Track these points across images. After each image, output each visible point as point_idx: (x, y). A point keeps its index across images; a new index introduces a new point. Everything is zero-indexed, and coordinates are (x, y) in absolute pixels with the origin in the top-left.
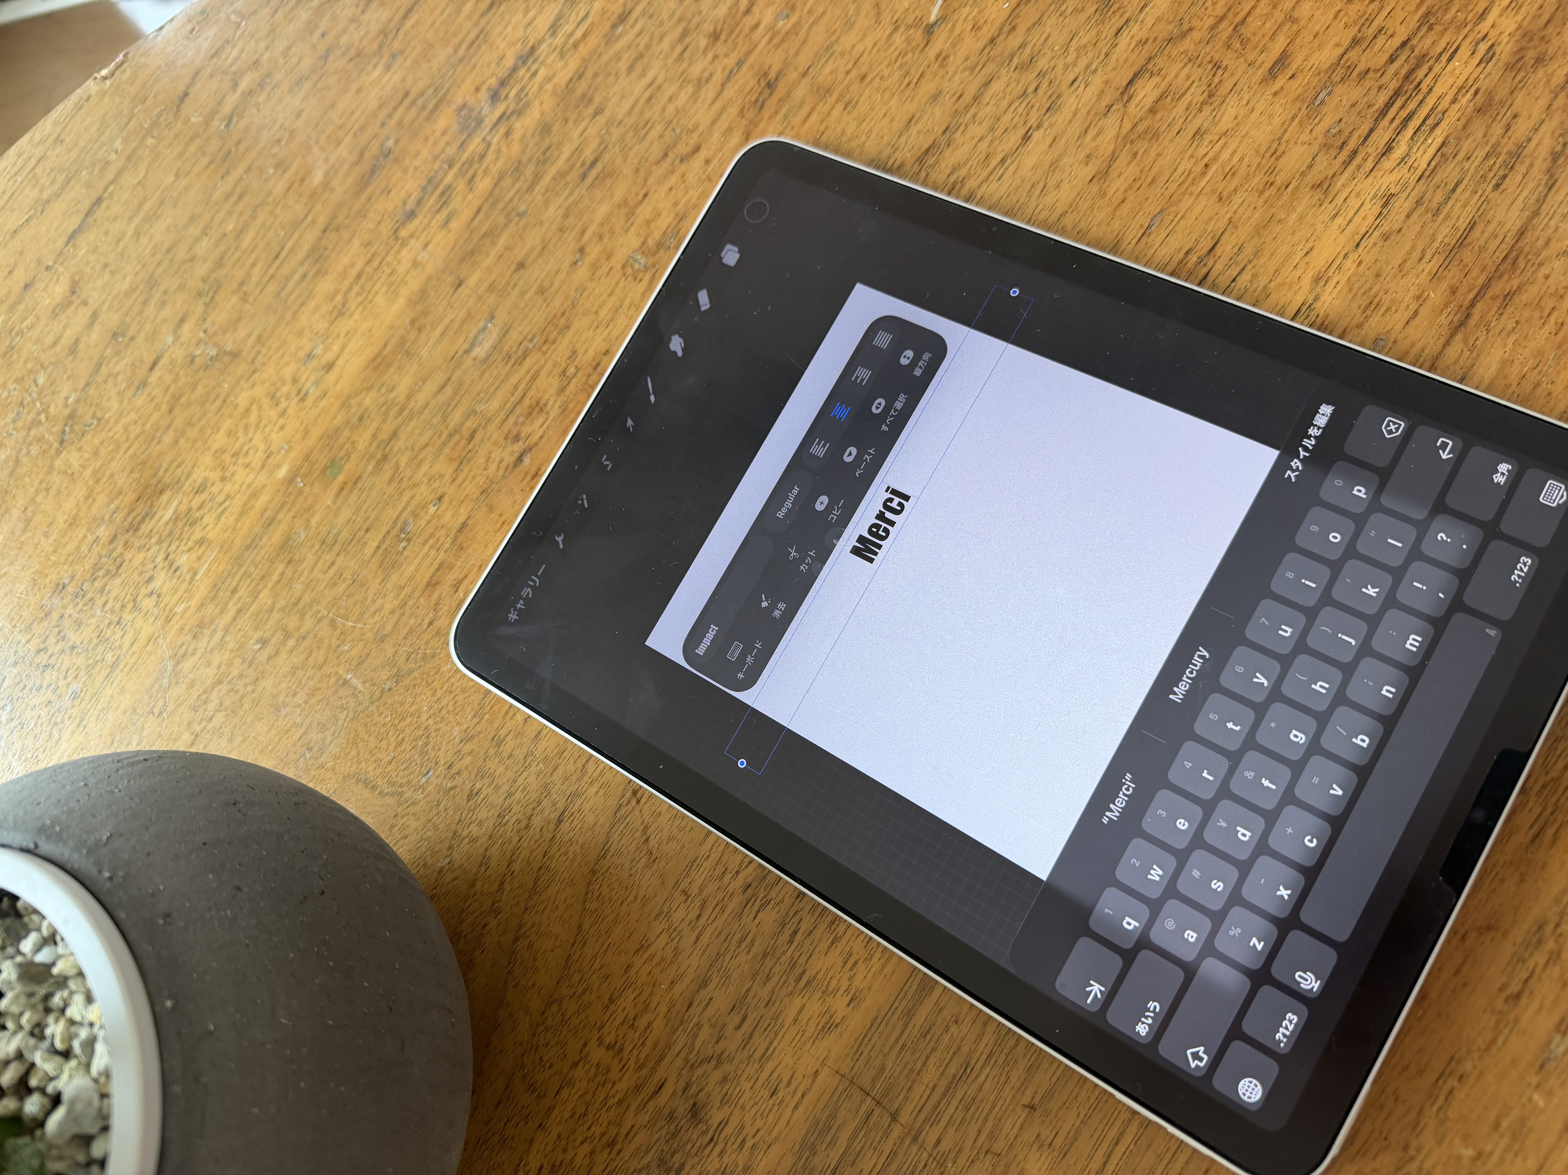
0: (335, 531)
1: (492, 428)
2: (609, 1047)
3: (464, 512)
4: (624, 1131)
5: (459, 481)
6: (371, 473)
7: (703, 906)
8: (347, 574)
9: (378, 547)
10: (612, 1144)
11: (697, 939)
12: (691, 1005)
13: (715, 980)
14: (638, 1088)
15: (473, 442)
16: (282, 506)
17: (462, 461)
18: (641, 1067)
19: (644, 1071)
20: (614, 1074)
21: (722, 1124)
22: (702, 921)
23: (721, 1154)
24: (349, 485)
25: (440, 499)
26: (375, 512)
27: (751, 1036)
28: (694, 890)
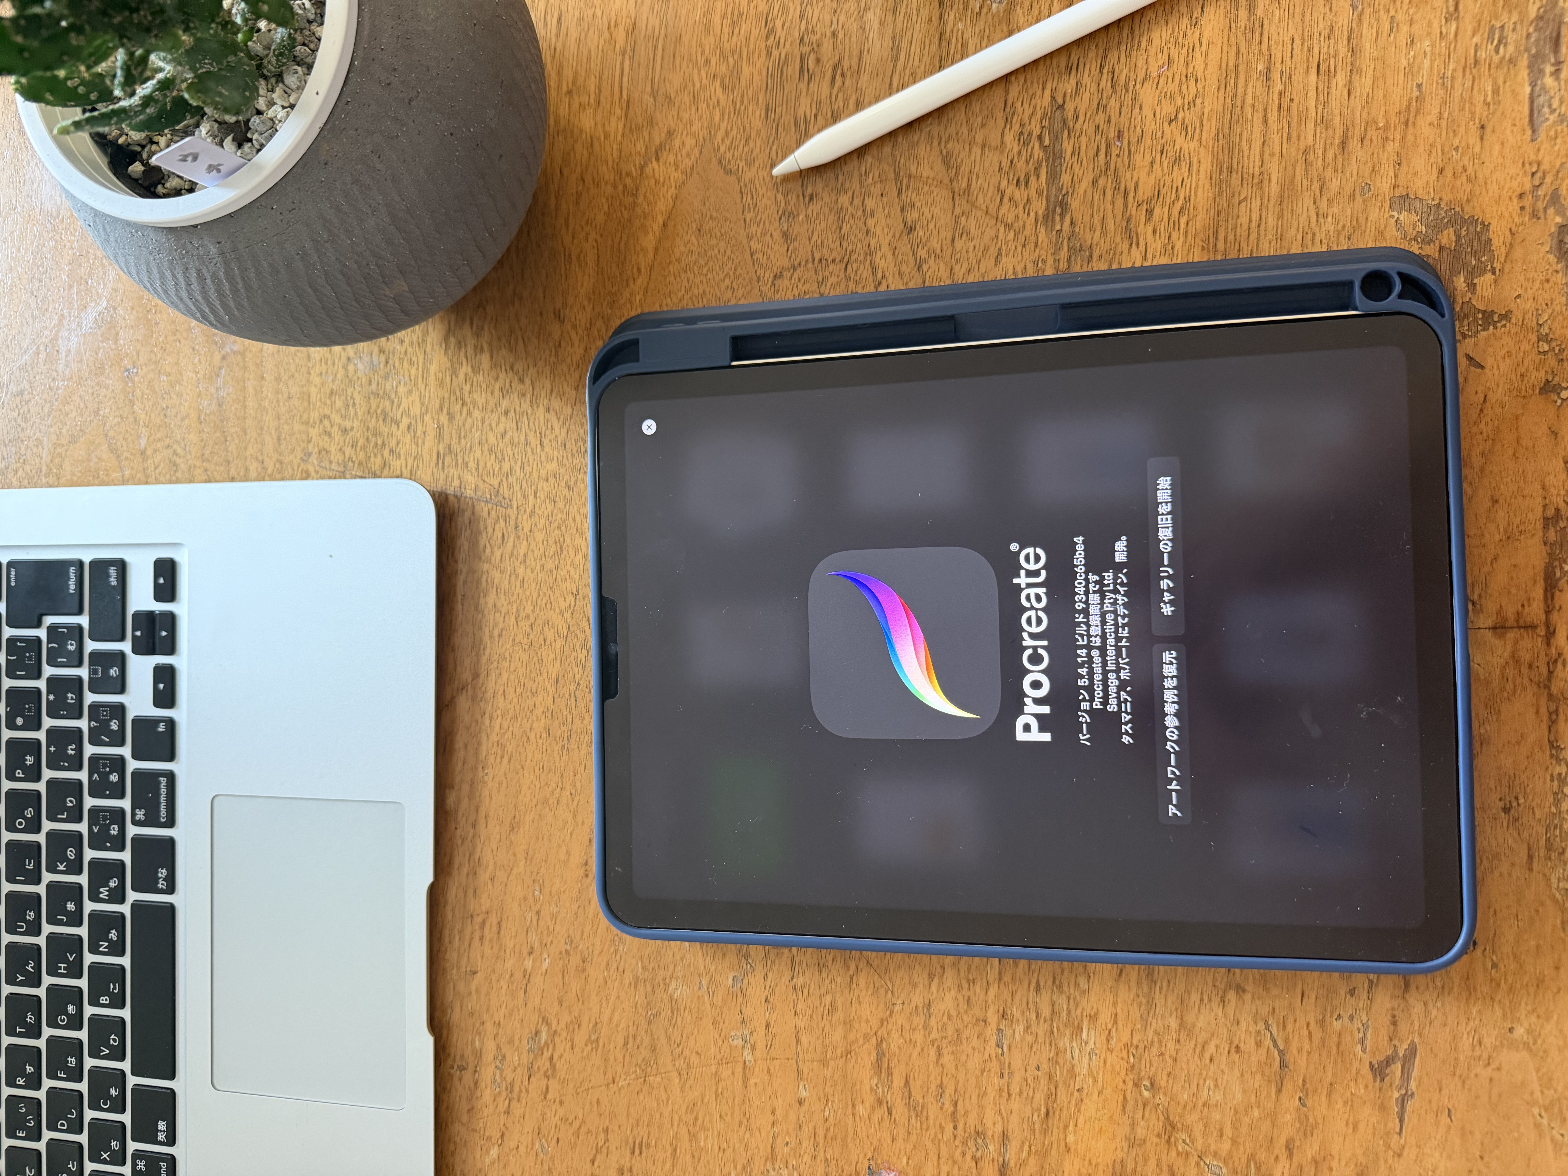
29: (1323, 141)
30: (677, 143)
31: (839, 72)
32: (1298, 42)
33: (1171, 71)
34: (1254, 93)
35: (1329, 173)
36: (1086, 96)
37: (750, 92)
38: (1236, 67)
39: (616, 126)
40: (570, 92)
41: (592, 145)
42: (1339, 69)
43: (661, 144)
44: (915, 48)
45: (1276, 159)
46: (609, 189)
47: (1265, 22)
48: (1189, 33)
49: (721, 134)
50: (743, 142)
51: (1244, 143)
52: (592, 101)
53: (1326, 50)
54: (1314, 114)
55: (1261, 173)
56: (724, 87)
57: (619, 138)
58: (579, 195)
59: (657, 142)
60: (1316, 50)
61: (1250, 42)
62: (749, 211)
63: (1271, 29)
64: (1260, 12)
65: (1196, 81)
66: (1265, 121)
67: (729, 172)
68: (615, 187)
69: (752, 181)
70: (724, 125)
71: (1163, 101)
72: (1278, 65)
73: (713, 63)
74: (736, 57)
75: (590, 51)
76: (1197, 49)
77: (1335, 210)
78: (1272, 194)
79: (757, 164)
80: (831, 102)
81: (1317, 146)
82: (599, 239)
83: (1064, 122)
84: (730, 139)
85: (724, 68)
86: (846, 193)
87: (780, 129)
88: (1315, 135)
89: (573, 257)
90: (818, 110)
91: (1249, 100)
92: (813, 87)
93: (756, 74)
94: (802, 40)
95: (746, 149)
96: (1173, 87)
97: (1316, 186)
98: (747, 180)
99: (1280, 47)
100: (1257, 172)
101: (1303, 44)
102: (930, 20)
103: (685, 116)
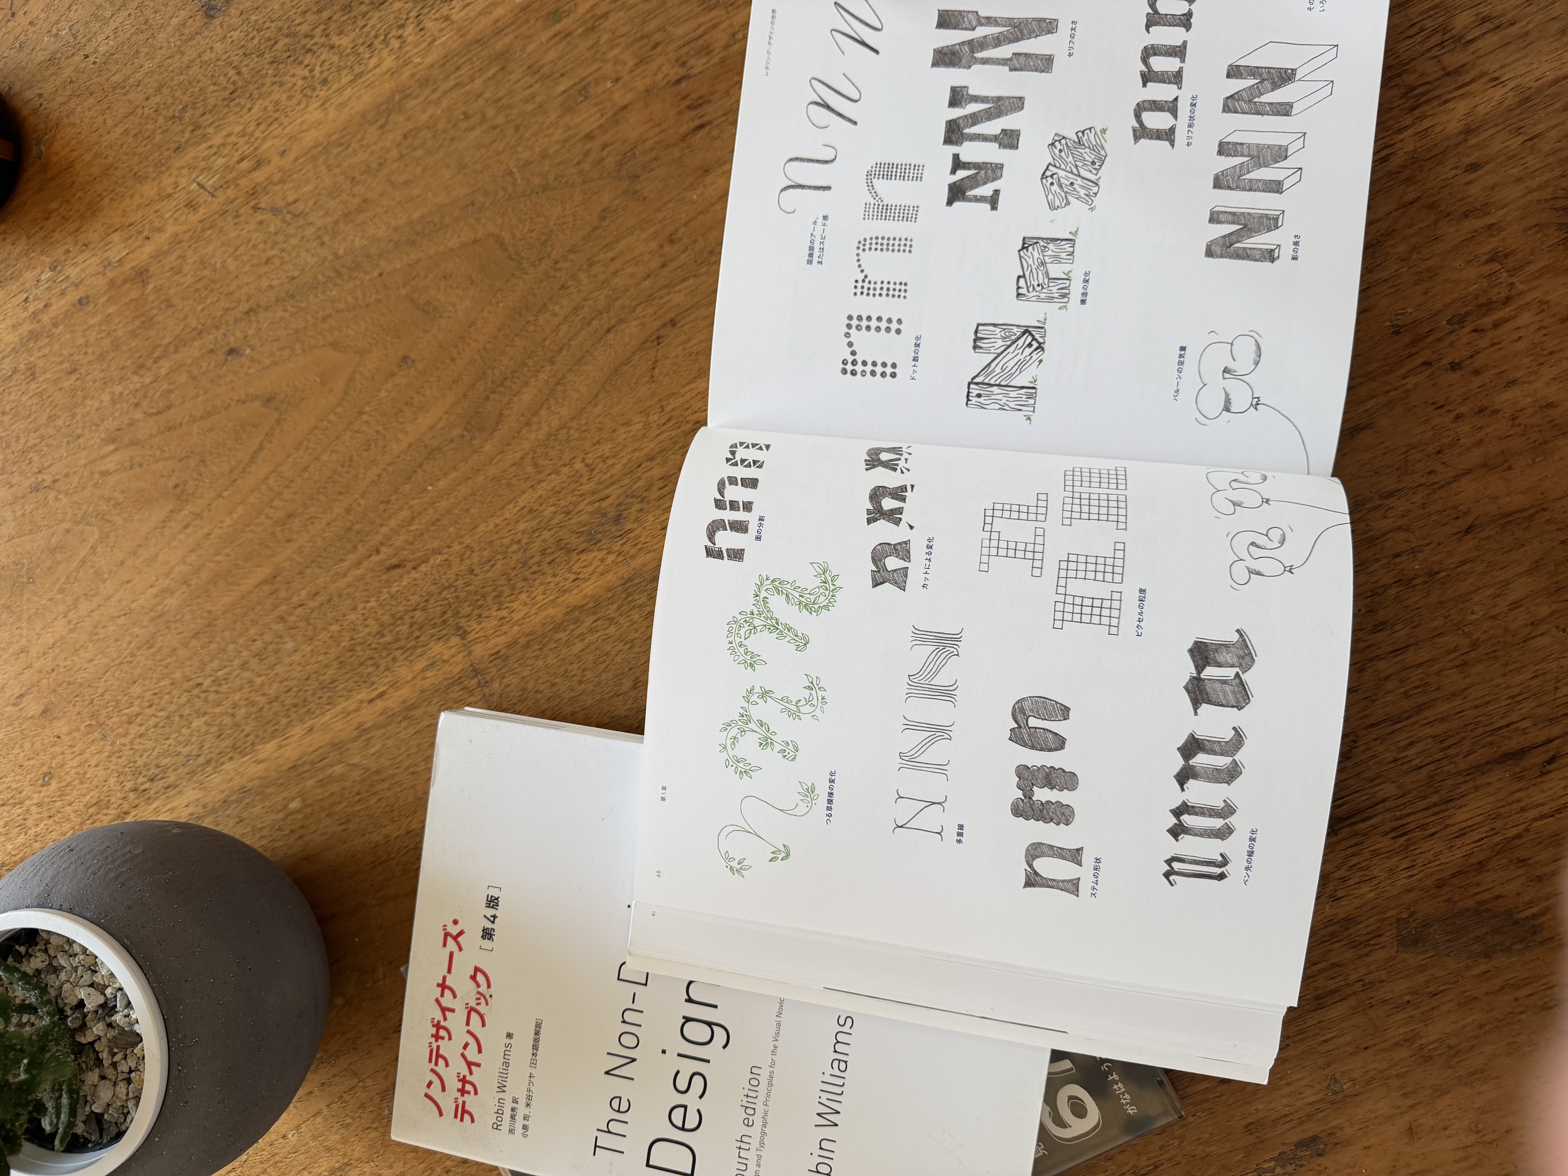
0: (540, 63)
1: (671, 47)
2: (587, 465)
3: (629, 97)
4: (577, 510)
5: (635, 73)
6: (579, 35)
7: (669, 420)
8: (538, 99)
9: (565, 92)
10: (568, 513)
11: (659, 435)
12: (640, 466)
13: (659, 460)
14: (593, 493)
15: (654, 51)
16: (511, 24)
17: (642, 61)
18: (599, 483)
19: (600, 487)
20: (584, 480)
21: (630, 531)
22: (665, 427)
23: (622, 544)
24: (562, 35)
25: (617, 80)
26: (571, 65)
27: (665, 496)
28: (668, 409)
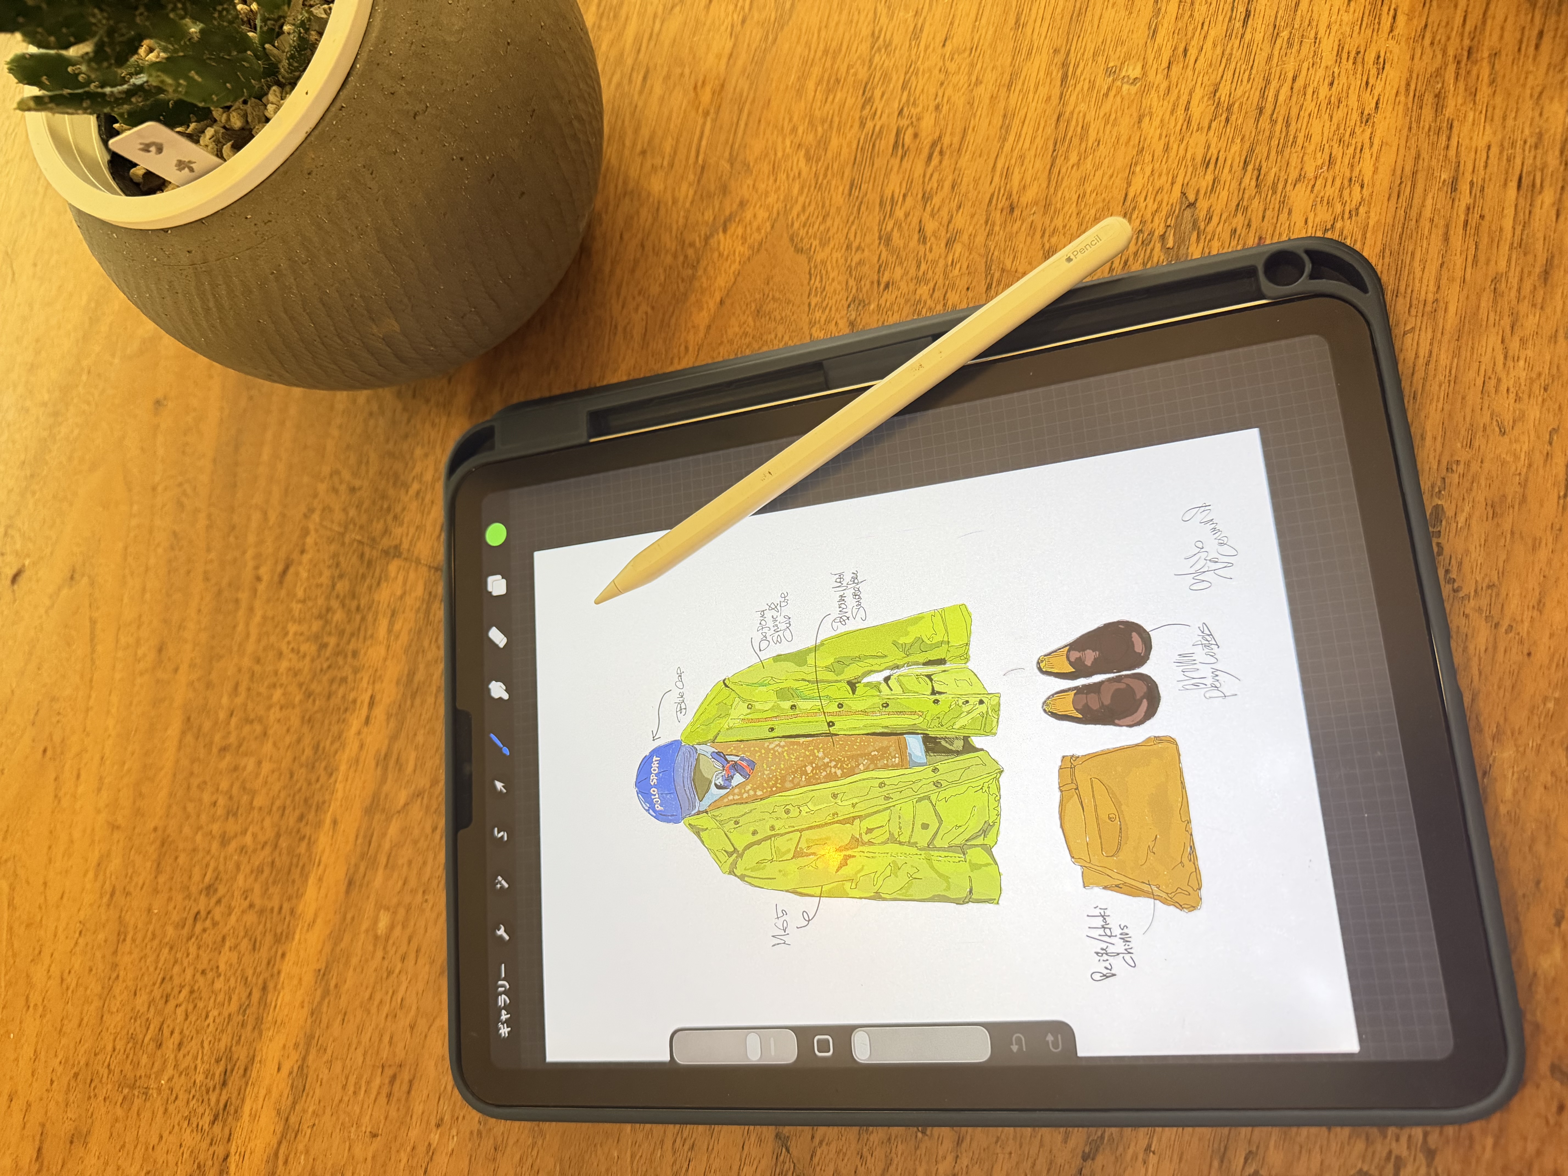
29: (1519, 269)
30: (749, 215)
31: (938, 149)
32: (1495, 150)
33: (1331, 173)
34: (1434, 204)
35: (1524, 307)
36: (1224, 194)
37: (836, 166)
38: (1414, 173)
39: (685, 191)
40: (643, 153)
41: (658, 209)
42: (1547, 184)
43: (731, 215)
44: (1028, 130)
45: (1456, 286)
46: (669, 259)
47: (1456, 123)
48: (1358, 130)
49: (798, 208)
50: (820, 218)
51: (1416, 263)
52: (665, 163)
53: (1531, 161)
54: (1509, 236)
55: (1436, 301)
56: (808, 158)
57: (688, 205)
58: (636, 262)
59: (727, 213)
60: (1518, 161)
61: (1433, 146)
62: (816, 295)
63: (1462, 132)
64: (1449, 112)
65: (1362, 187)
66: (1446, 239)
67: (799, 250)
68: (675, 257)
69: (824, 263)
70: (801, 200)
71: (1319, 206)
72: (1468, 177)
73: (800, 131)
74: (826, 126)
75: (671, 112)
76: (1366, 150)
77: (1529, 353)
78: (1448, 327)
79: (831, 245)
80: (924, 182)
81: (1511, 274)
82: (649, 311)
83: (1195, 223)
84: (807, 214)
85: (810, 138)
86: (927, 284)
87: (863, 208)
88: (1509, 260)
89: (620, 329)
90: (908, 190)
91: (1427, 213)
92: (906, 164)
93: (845, 146)
94: (901, 112)
95: (822, 228)
96: (1331, 191)
97: (1506, 322)
98: (818, 260)
99: (1473, 153)
100: (1430, 298)
101: (1501, 153)
102: (1049, 98)
103: (762, 187)
